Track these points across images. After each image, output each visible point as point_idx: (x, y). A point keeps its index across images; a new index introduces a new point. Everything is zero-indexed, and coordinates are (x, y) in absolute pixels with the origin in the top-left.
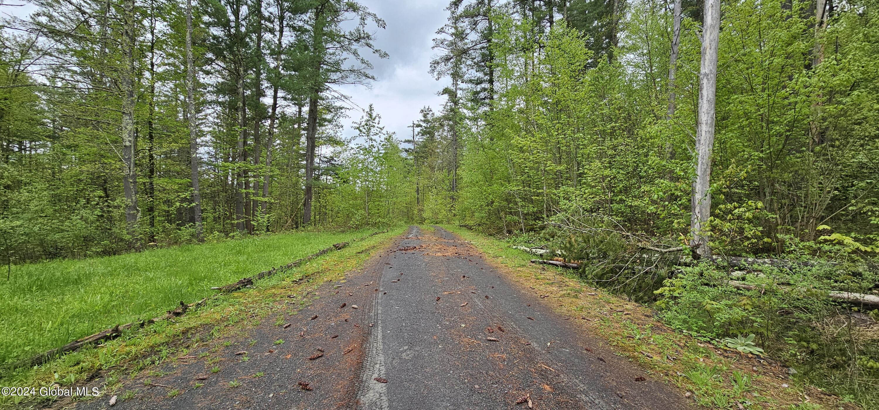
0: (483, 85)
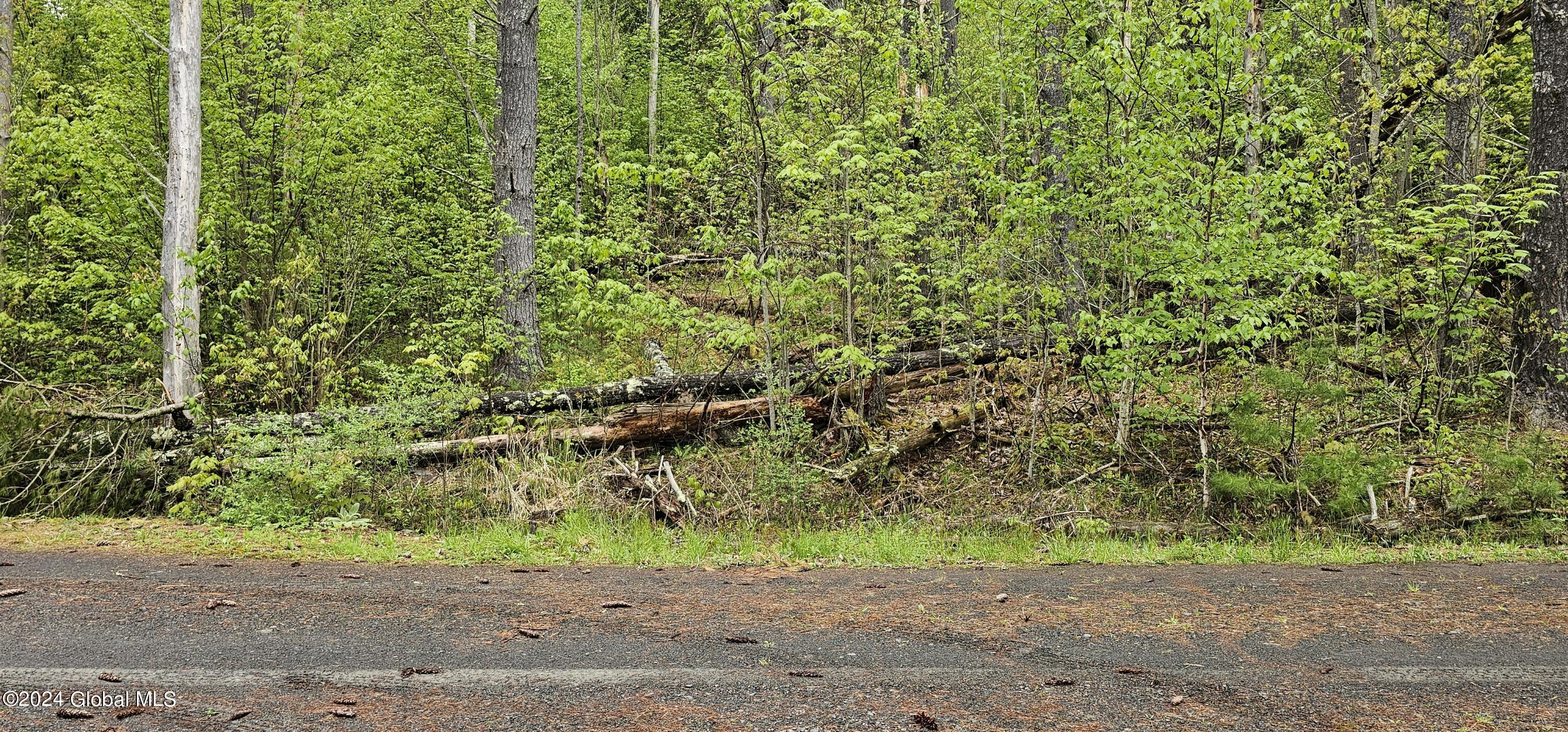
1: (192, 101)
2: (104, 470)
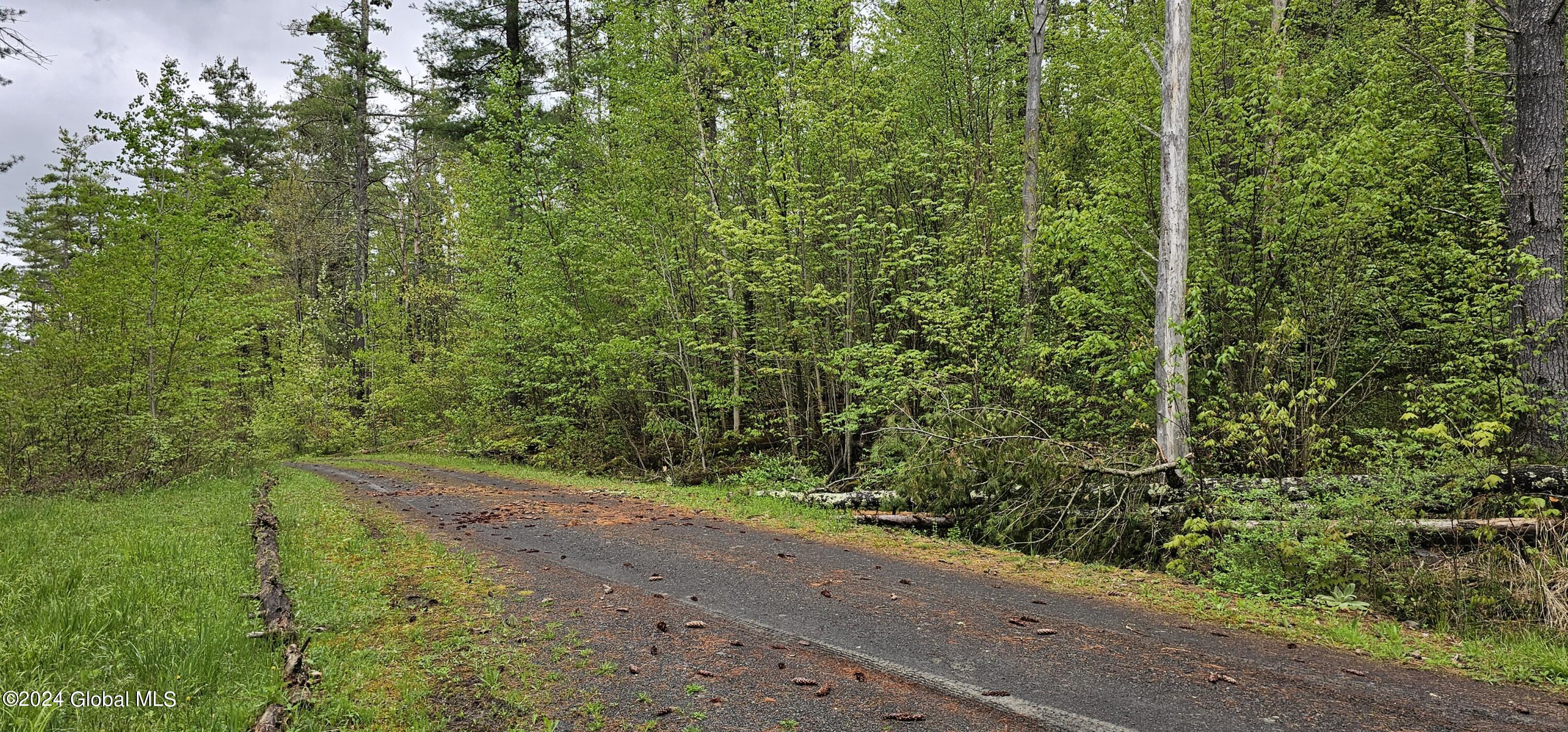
0: (484, 34)
1: (1181, 179)
2: (1111, 520)
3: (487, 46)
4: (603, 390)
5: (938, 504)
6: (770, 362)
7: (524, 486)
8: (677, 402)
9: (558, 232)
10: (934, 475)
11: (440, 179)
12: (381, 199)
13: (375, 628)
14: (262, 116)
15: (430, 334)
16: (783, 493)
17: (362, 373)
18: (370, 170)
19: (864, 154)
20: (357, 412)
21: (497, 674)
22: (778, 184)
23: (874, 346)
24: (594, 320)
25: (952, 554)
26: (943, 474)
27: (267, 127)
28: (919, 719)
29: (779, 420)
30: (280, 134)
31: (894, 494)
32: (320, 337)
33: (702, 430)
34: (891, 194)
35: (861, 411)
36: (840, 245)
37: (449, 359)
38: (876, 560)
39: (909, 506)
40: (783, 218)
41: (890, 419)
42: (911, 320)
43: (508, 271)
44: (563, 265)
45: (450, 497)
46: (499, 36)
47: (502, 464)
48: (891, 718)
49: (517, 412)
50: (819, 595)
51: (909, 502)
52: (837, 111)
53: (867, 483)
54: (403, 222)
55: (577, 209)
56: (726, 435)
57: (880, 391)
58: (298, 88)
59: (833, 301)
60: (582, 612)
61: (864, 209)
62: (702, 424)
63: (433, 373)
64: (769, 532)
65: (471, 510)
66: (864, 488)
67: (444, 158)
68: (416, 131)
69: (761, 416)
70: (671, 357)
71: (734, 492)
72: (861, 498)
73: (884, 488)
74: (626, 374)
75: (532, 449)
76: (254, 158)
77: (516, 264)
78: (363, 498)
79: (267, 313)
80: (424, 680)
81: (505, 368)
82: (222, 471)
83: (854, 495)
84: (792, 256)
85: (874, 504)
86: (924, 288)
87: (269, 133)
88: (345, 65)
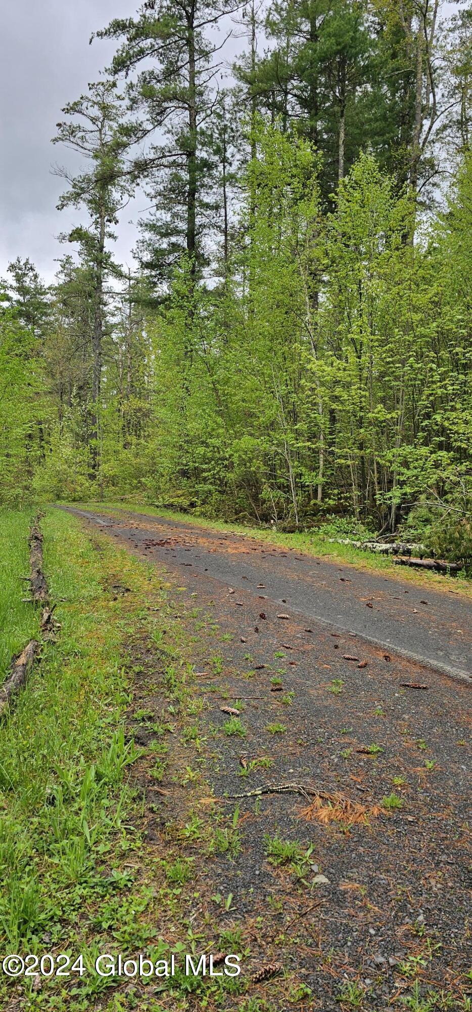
3: (175, 247)
4: (236, 469)
5: (452, 554)
6: (344, 456)
7: (186, 526)
8: (282, 480)
9: (213, 368)
10: (450, 535)
11: (144, 334)
12: (109, 346)
13: (94, 602)
14: (42, 294)
15: (136, 431)
16: (347, 541)
17: (96, 454)
18: (103, 328)
19: (417, 317)
20: (92, 477)
21: (161, 635)
22: (356, 337)
23: (415, 448)
24: (233, 426)
25: (459, 587)
26: (457, 535)
27: (45, 301)
28: (424, 688)
29: (348, 495)
30: (52, 305)
31: (422, 546)
32: (72, 430)
33: (297, 498)
34: (434, 344)
35: (404, 491)
36: (397, 378)
37: (147, 447)
38: (406, 587)
39: (432, 555)
40: (358, 360)
41: (423, 497)
42: (443, 431)
43: (182, 393)
44: (215, 390)
45: (142, 530)
46: (182, 241)
47: (174, 512)
48: (406, 685)
49: (184, 481)
50: (365, 606)
51: (432, 552)
52: (400, 286)
53: (404, 538)
54: (121, 361)
55: (226, 354)
56: (312, 502)
57: (417, 479)
58: (62, 276)
59: (389, 416)
60: (215, 603)
61: (415, 354)
62: (297, 495)
63: (137, 455)
64: (336, 565)
65: (154, 538)
66: (402, 541)
67: (147, 321)
68: (131, 303)
69: (336, 491)
70: (280, 451)
71: (315, 539)
72: (399, 548)
73: (415, 542)
74: (250, 460)
75: (193, 505)
76: (37, 320)
77: (187, 388)
78: (92, 527)
79: (42, 415)
80: (119, 635)
81: (178, 454)
82: (15, 507)
83: (394, 545)
84: (362, 386)
85: (408, 552)
86: (453, 409)
87: (46, 304)
88: (90, 261)
